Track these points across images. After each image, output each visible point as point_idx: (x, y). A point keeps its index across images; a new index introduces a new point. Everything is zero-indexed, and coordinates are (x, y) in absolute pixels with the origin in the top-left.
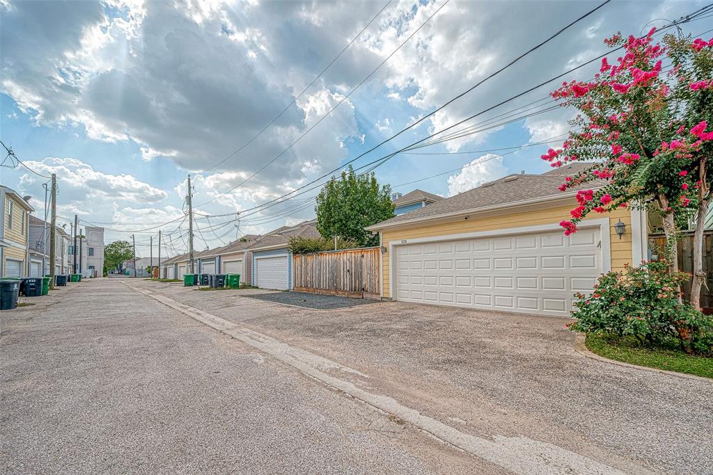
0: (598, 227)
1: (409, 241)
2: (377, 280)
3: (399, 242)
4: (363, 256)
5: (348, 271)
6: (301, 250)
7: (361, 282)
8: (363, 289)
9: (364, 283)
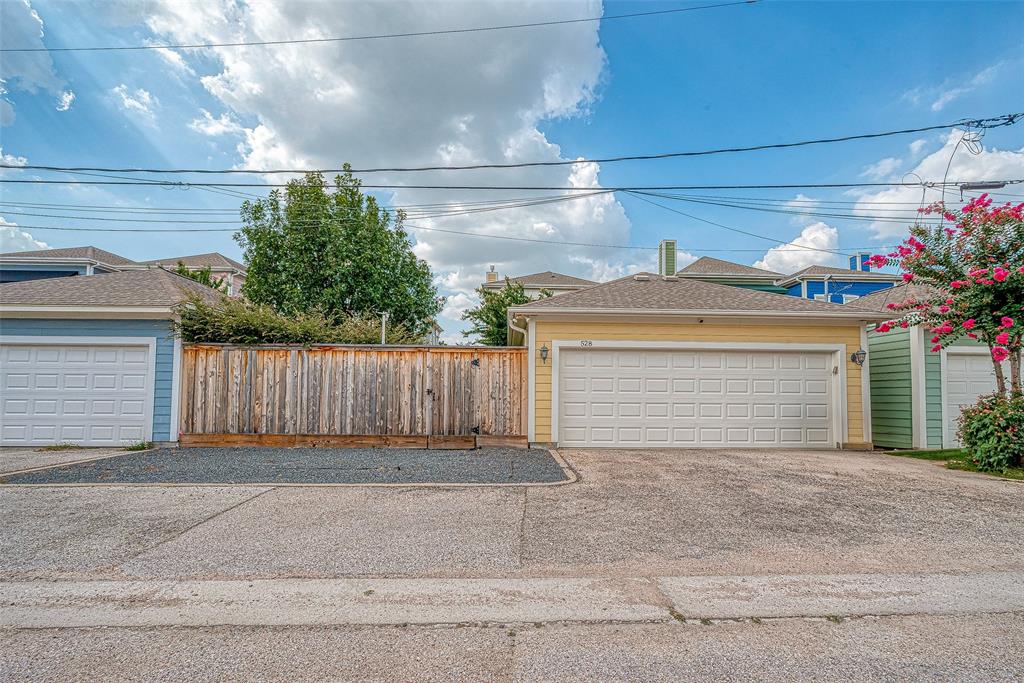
0: (832, 353)
1: (596, 344)
2: (516, 411)
3: (577, 344)
4: (476, 363)
5: (429, 392)
6: (199, 332)
7: (471, 413)
8: (476, 430)
9: (478, 416)
